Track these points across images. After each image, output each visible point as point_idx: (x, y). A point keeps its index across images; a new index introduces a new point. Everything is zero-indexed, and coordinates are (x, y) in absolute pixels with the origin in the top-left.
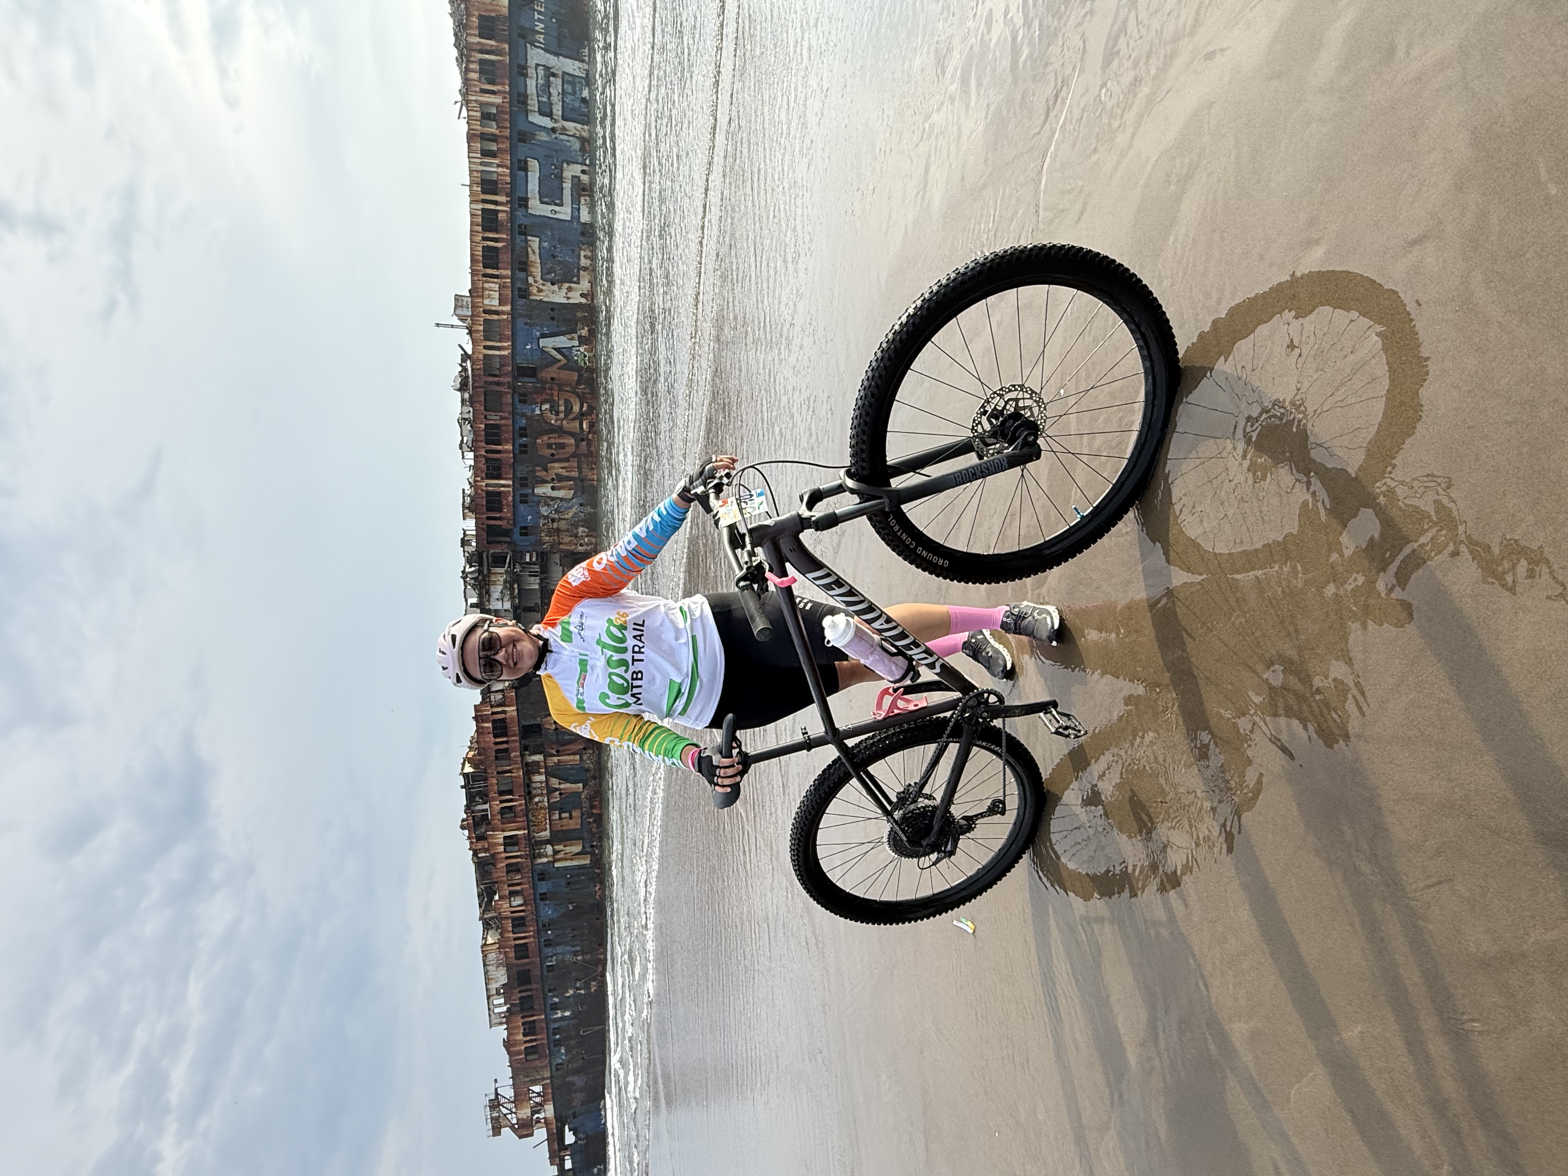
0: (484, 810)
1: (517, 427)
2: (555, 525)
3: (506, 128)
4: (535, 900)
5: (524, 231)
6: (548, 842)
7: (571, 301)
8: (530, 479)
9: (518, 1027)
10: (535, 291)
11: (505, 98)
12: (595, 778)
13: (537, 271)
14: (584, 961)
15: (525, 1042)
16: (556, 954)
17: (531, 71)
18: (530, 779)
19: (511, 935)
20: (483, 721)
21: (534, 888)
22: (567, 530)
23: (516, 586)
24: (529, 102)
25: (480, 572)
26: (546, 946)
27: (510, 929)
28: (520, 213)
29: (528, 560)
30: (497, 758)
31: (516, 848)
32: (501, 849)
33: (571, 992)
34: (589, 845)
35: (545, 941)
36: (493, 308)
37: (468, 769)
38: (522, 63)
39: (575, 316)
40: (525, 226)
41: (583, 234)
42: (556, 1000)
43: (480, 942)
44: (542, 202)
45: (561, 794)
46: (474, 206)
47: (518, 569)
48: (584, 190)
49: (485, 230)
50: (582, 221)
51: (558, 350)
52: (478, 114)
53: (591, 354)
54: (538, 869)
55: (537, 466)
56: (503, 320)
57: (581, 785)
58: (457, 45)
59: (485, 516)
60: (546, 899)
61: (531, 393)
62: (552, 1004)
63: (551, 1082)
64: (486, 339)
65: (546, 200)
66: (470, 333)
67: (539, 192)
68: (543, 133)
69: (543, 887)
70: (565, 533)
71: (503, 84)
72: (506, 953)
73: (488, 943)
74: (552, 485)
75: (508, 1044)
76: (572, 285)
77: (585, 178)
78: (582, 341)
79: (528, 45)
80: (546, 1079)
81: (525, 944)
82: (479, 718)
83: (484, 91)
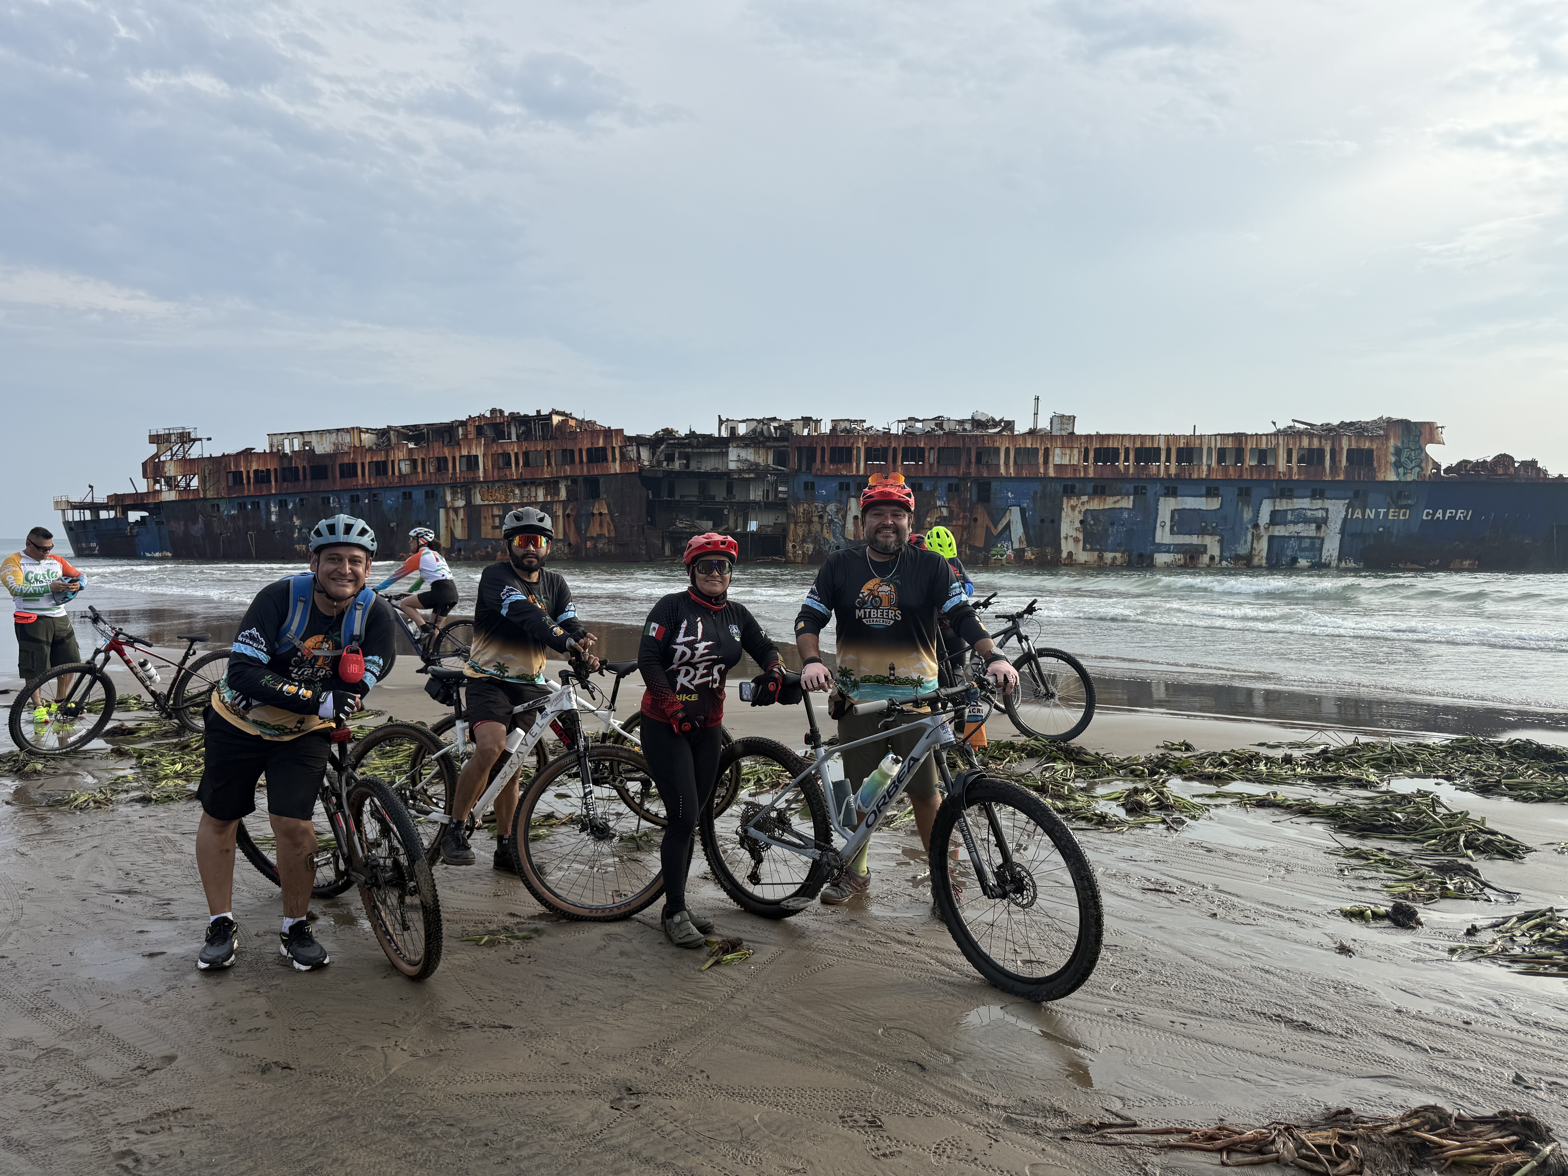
0: (510, 434)
1: (922, 481)
2: (816, 519)
3: (1251, 475)
4: (405, 486)
5: (1139, 492)
6: (469, 503)
7: (1063, 541)
9: (265, 463)
10: (1073, 502)
11: (1284, 475)
13: (1095, 505)
15: (248, 472)
17: (1318, 504)
18: (540, 485)
19: (368, 460)
20: (605, 437)
21: (419, 486)
22: (810, 531)
23: (752, 476)
24: (1284, 501)
25: (770, 438)
26: (352, 497)
27: (375, 459)
28: (1158, 487)
29: (780, 489)
31: (464, 468)
32: (465, 452)
34: (462, 546)
36: (1051, 458)
37: (556, 419)
38: (1327, 494)
42: (291, 506)
44: (1173, 512)
46: (1162, 439)
48: (1192, 558)
49: (1138, 451)
50: (1156, 555)
52: (1264, 446)
53: (1004, 562)
56: (1038, 469)
58: (1343, 425)
60: (404, 498)
62: (286, 501)
63: (200, 499)
64: (1018, 451)
65: (1176, 517)
66: (1032, 432)
67: (1184, 509)
68: (1251, 514)
69: (418, 496)
70: (806, 529)
71: (1299, 473)
72: (348, 453)
76: (1081, 543)
77: (1205, 559)
78: (1019, 553)
79: (1348, 501)
80: (205, 493)
81: (356, 475)
82: (608, 433)
83: (1289, 452)
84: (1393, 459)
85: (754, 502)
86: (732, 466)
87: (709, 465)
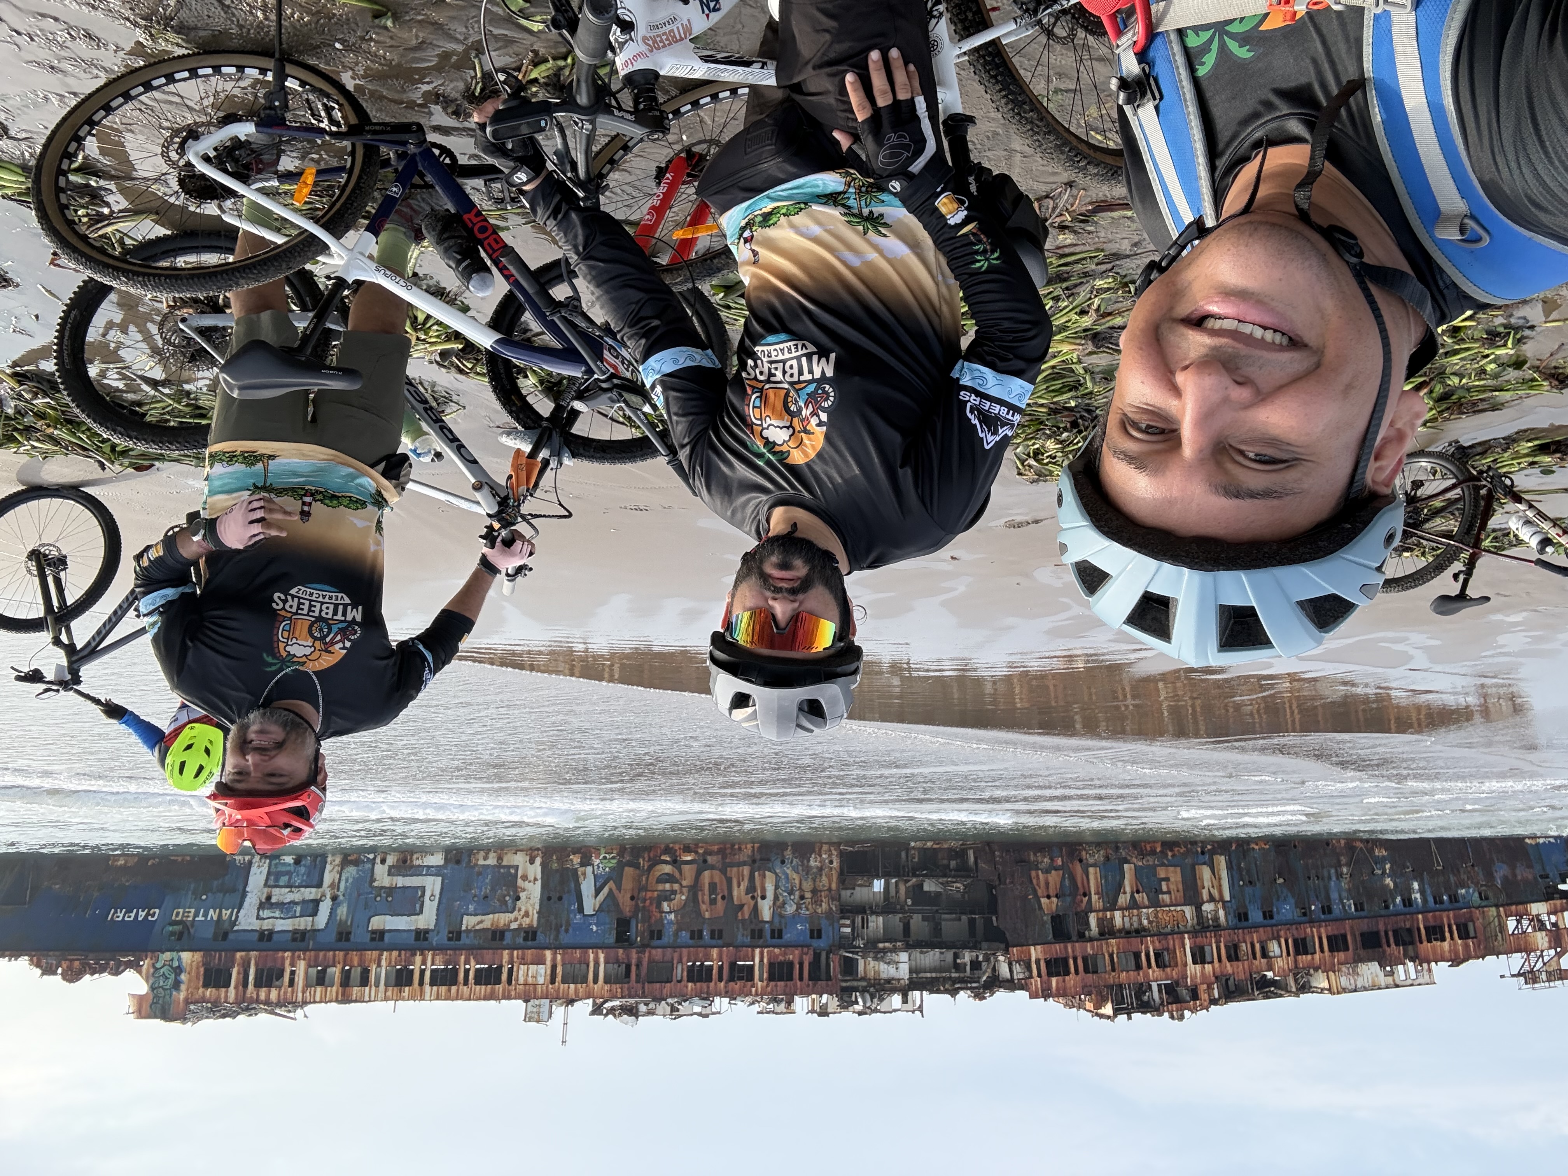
0: (1160, 991)
1: (691, 942)
2: (808, 895)
3: (334, 956)
4: (1272, 926)
5: (456, 935)
6: (1199, 909)
7: (539, 876)
8: (753, 927)
9: (1434, 948)
10: (526, 922)
11: (299, 957)
12: (1117, 848)
13: (503, 919)
14: (1348, 865)
15: (1452, 938)
16: (1341, 900)
17: (266, 925)
18: (1120, 931)
19: (1317, 956)
20: (1050, 988)
21: (1256, 926)
22: (814, 880)
23: (881, 945)
24: (302, 927)
25: (863, 991)
26: (1330, 911)
27: (1309, 957)
28: (434, 940)
29: (849, 930)
30: (1095, 972)
31: (1207, 949)
32: (1208, 967)
33: (1388, 881)
34: (1201, 857)
35: (1324, 913)
36: (549, 972)
37: (1108, 1009)
38: (257, 935)
39: (557, 871)
40: (450, 932)
41: (458, 862)
42: (1398, 900)
43: (1327, 996)
44: (421, 912)
45: (1138, 892)
46: (427, 995)
47: (860, 943)
48: (405, 861)
49: (454, 982)
50: (442, 863)
51: (598, 892)
52: (319, 989)
53: (603, 850)
54: (1233, 921)
55: (737, 916)
56: (563, 959)
57: (1126, 866)
58: (233, 1015)
59: (799, 983)
60: (1271, 911)
61: (650, 926)
62: (1405, 906)
63: (1501, 905)
64: (584, 980)
65: (418, 906)
66: (571, 1002)
67: (409, 915)
68: (339, 911)
69: (1255, 915)
70: (817, 883)
71: (283, 958)
72: (1340, 963)
73: (1327, 986)
74: (759, 899)
75: (1456, 961)
76: (520, 874)
77: (391, 860)
78: (586, 862)
79: (236, 928)
80: (1498, 912)
81: (1329, 938)
82: (1046, 994)
83: (292, 983)
84: (183, 977)
85: (877, 914)
86: (904, 956)
87: (931, 958)
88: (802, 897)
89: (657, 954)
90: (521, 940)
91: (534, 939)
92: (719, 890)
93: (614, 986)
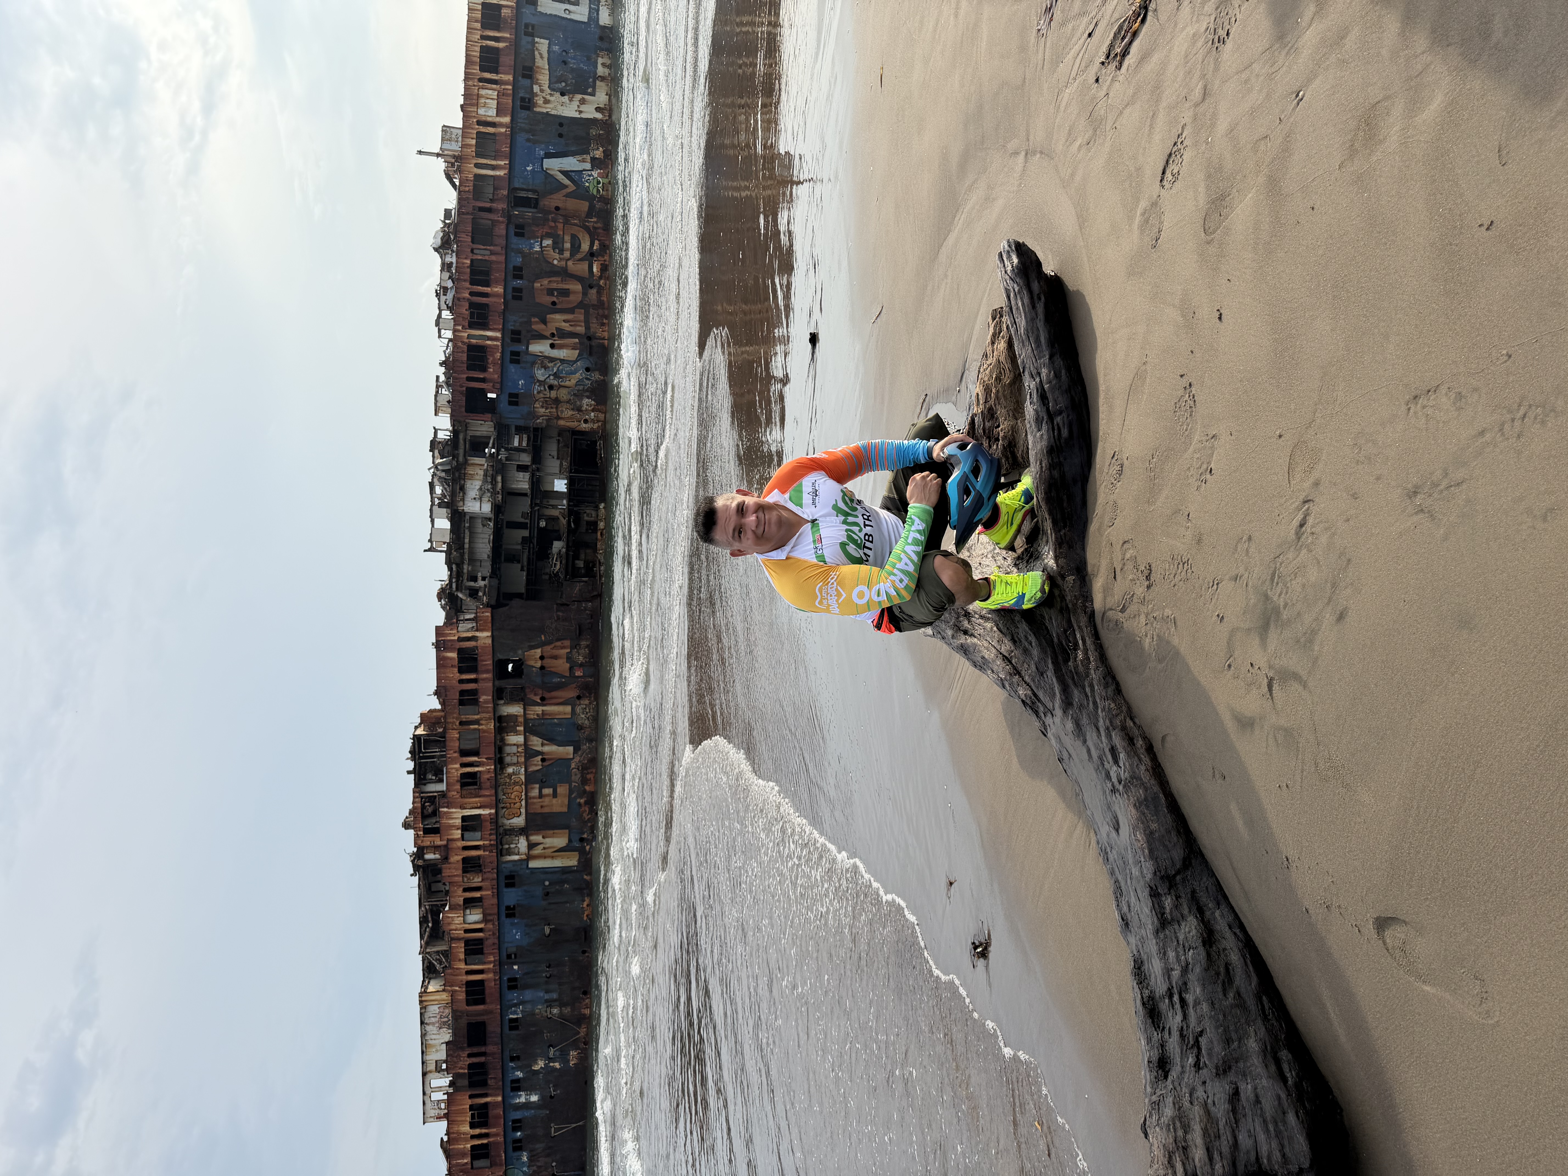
1: (511, 267)
2: (553, 394)
4: (499, 914)
5: (530, 33)
6: (524, 831)
7: (584, 116)
8: (524, 333)
9: (461, 1112)
10: (540, 101)
12: (590, 740)
13: (544, 78)
14: (561, 1016)
15: (473, 1137)
18: (503, 740)
19: (462, 966)
20: (446, 649)
21: (499, 895)
22: (568, 402)
25: (454, 463)
26: (510, 988)
27: (462, 956)
28: (526, 10)
30: (461, 702)
31: (478, 834)
32: (458, 834)
33: (540, 1064)
34: (578, 838)
35: (510, 980)
36: (489, 119)
40: (533, 26)
41: (601, 39)
42: (519, 1074)
43: (418, 989)
45: (543, 760)
47: (503, 456)
49: (484, 28)
50: (601, 23)
51: (565, 173)
53: (606, 181)
54: (506, 869)
55: (534, 316)
56: (501, 134)
57: (571, 749)
60: (514, 915)
61: (529, 225)
62: (513, 1081)
69: (512, 896)
70: (565, 406)
72: (453, 994)
73: (428, 991)
74: (550, 341)
75: (446, 1146)
76: (586, 97)
81: (481, 982)
82: (441, 644)
85: (532, 483)
86: (487, 508)
87: (484, 547)
88: (551, 387)
89: (501, 230)
90: (521, 95)
91: (523, 108)
92: (561, 299)
93: (471, 184)
